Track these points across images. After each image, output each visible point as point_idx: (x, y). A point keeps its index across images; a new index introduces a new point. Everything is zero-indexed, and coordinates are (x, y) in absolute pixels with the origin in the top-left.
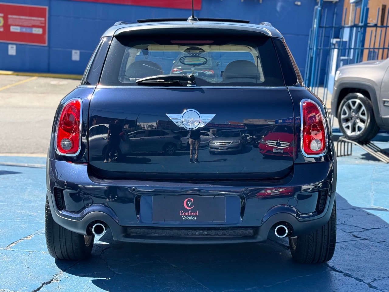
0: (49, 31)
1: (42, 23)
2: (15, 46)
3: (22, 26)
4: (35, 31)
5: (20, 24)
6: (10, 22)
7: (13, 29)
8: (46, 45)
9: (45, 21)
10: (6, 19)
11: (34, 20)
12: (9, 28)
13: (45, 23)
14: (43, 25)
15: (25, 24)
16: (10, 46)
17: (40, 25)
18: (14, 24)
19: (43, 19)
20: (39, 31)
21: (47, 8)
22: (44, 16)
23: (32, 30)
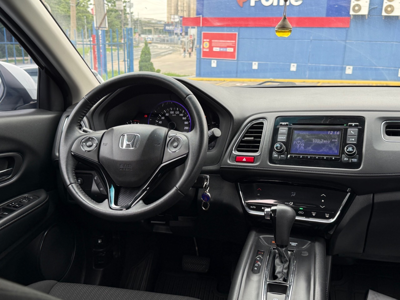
0: (238, 50)
1: (233, 44)
2: (215, 61)
3: (220, 47)
4: (229, 50)
5: (219, 45)
6: (213, 45)
7: (215, 49)
8: (236, 59)
9: (235, 42)
10: (210, 43)
11: (228, 42)
12: (212, 49)
13: (235, 44)
14: (234, 45)
15: (222, 46)
16: (213, 61)
17: (232, 45)
18: (215, 46)
19: (234, 41)
20: (231, 50)
21: (237, 33)
22: (235, 40)
23: (226, 50)
